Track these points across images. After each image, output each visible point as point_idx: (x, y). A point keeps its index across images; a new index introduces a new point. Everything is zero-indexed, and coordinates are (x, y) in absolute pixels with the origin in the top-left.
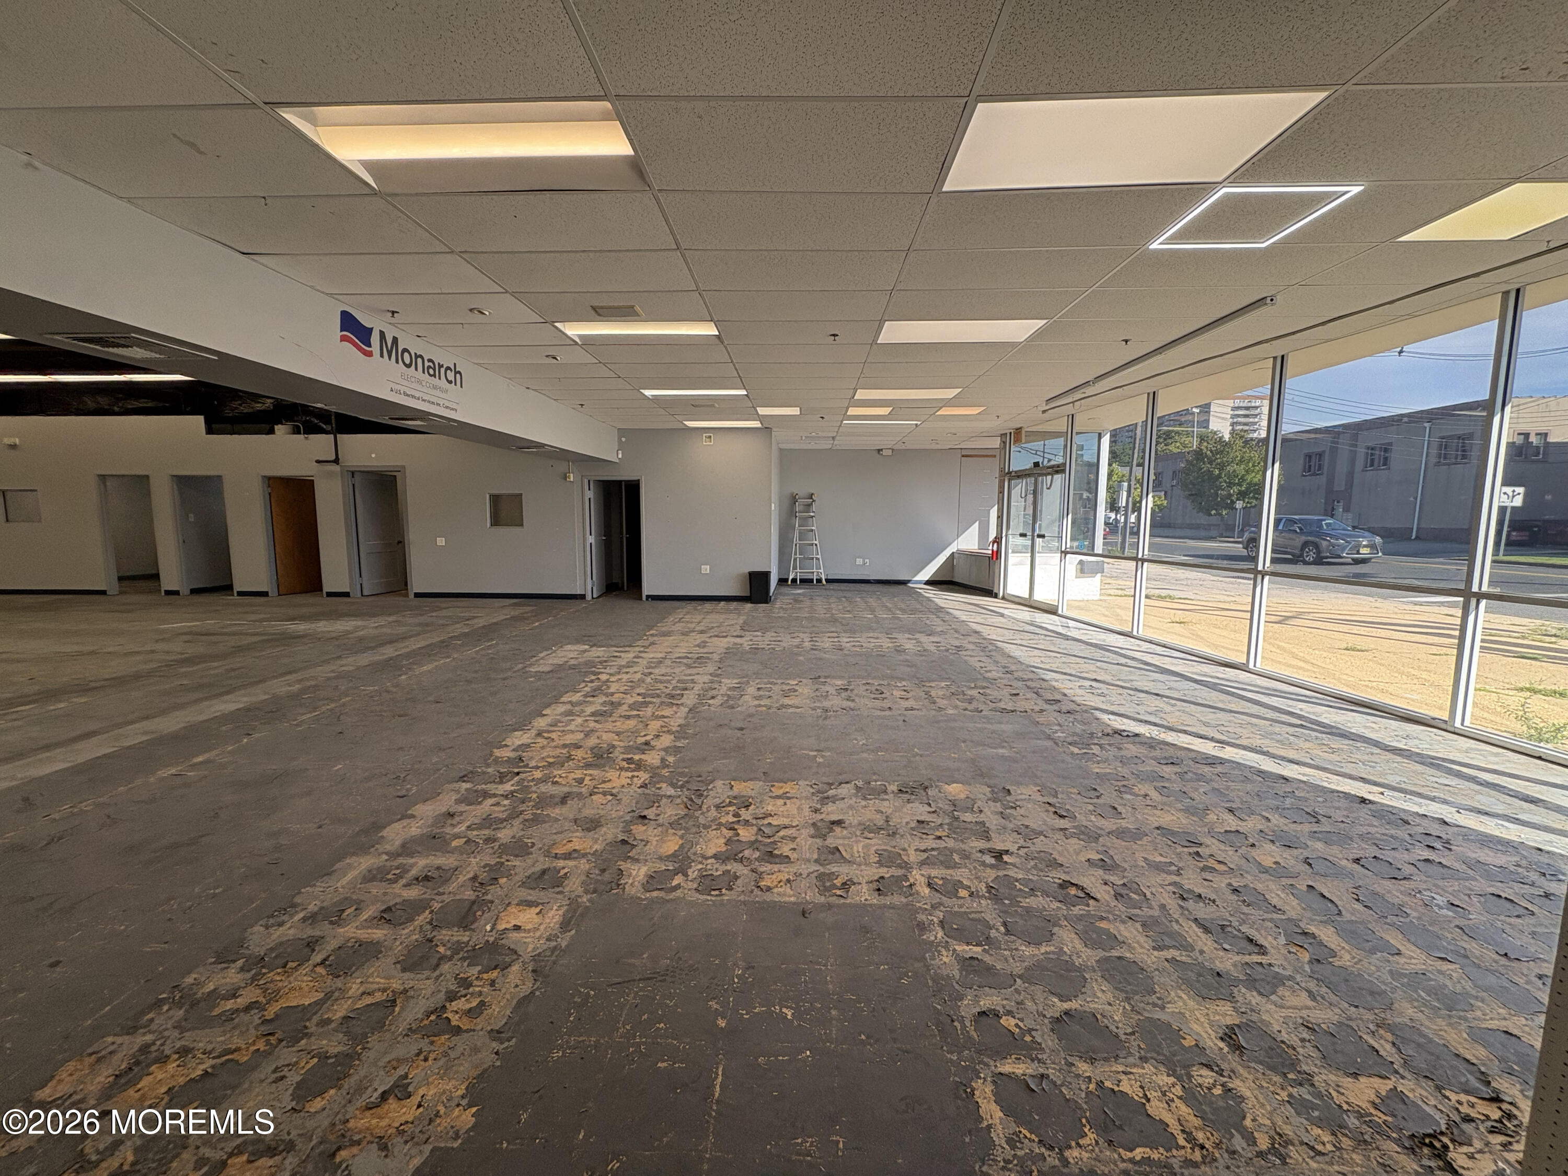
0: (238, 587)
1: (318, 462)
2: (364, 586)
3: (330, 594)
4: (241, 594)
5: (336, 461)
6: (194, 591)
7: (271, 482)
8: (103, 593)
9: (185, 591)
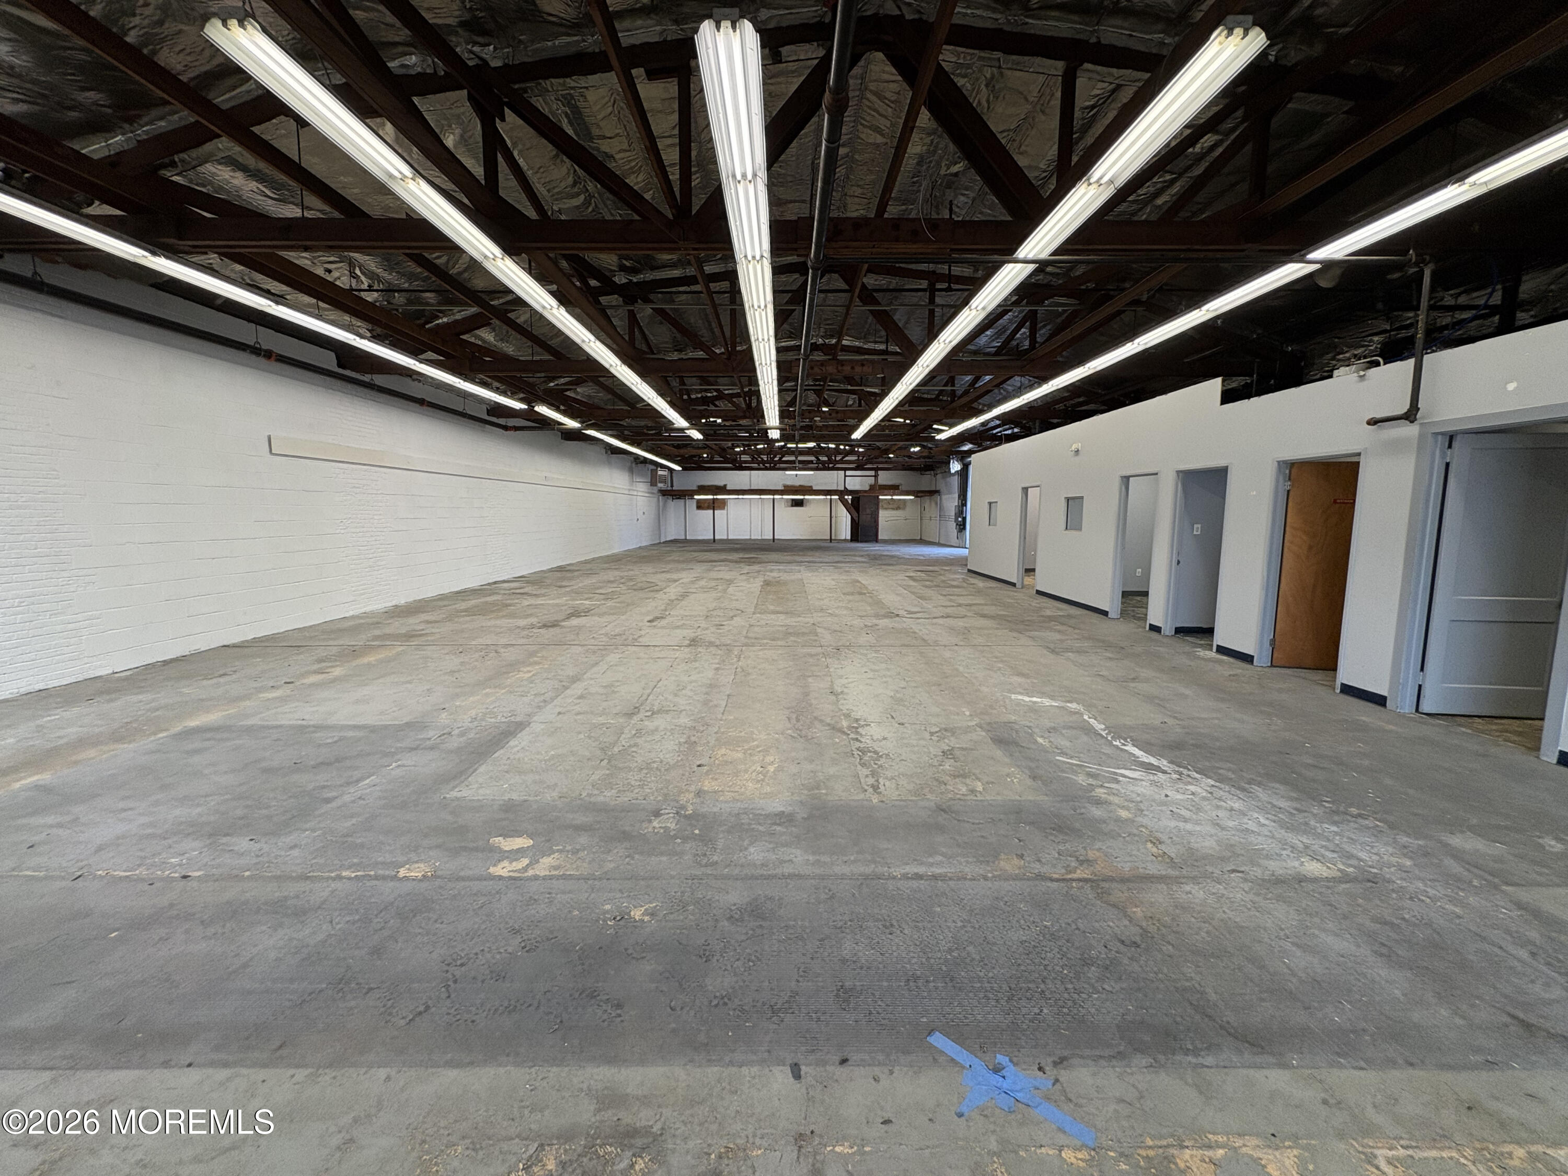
0: (1221, 638)
1: (1373, 422)
2: (1426, 692)
3: (1348, 690)
4: (1221, 650)
5: (1410, 416)
6: (1179, 631)
7: (1294, 471)
8: (1105, 613)
9: (1168, 630)
